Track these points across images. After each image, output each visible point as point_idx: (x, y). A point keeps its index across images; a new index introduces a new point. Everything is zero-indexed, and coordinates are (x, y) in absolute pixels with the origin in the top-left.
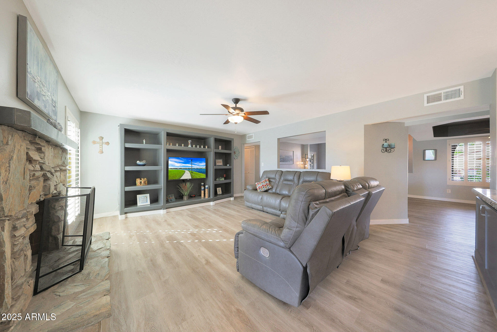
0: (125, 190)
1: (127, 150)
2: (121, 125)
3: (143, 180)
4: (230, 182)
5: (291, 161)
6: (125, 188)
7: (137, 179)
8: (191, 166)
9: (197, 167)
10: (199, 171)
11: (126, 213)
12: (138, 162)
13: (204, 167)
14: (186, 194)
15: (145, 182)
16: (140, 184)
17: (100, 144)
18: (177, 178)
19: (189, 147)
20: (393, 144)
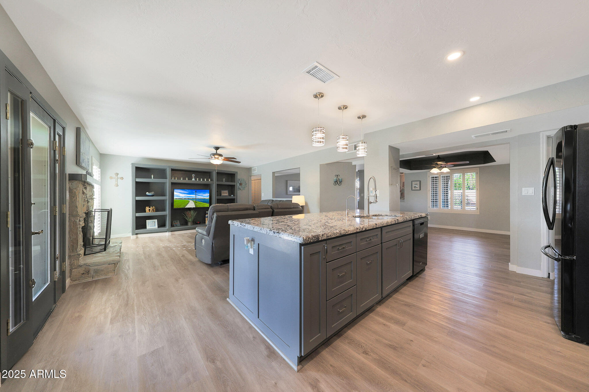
0: (136, 216)
1: (137, 183)
2: (132, 164)
3: (151, 208)
6: (136, 214)
7: (146, 207)
8: (195, 197)
9: (201, 197)
10: (204, 201)
11: (137, 234)
12: (147, 193)
13: (208, 198)
14: (190, 221)
15: (153, 210)
16: (149, 211)
17: (116, 179)
18: (182, 207)
19: (192, 180)
20: (340, 179)
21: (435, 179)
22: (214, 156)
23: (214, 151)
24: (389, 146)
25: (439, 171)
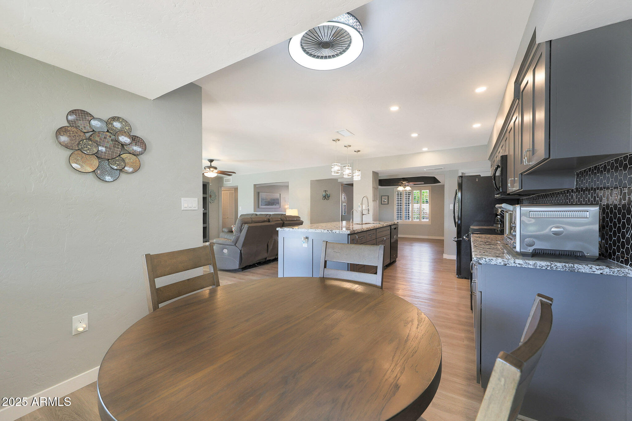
4: (206, 226)
5: (277, 205)
20: (329, 194)
21: (400, 194)
22: (209, 169)
23: (208, 164)
24: (373, 171)
25: (404, 189)
